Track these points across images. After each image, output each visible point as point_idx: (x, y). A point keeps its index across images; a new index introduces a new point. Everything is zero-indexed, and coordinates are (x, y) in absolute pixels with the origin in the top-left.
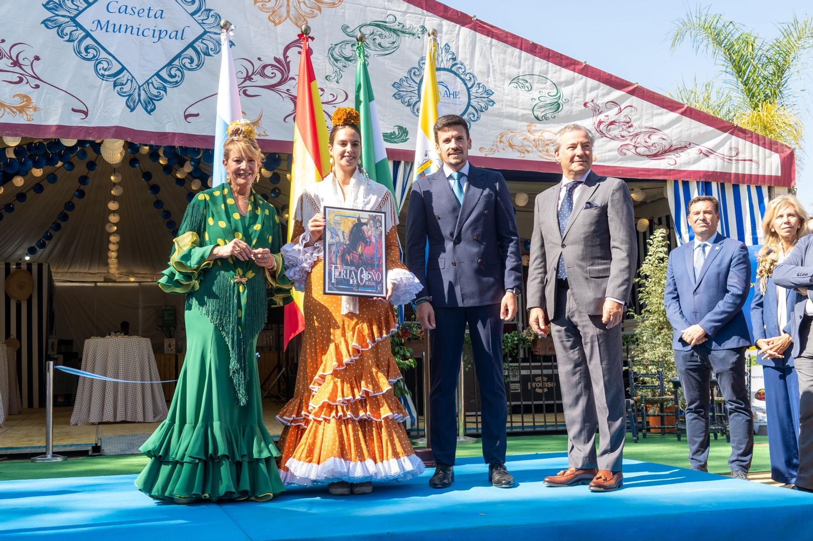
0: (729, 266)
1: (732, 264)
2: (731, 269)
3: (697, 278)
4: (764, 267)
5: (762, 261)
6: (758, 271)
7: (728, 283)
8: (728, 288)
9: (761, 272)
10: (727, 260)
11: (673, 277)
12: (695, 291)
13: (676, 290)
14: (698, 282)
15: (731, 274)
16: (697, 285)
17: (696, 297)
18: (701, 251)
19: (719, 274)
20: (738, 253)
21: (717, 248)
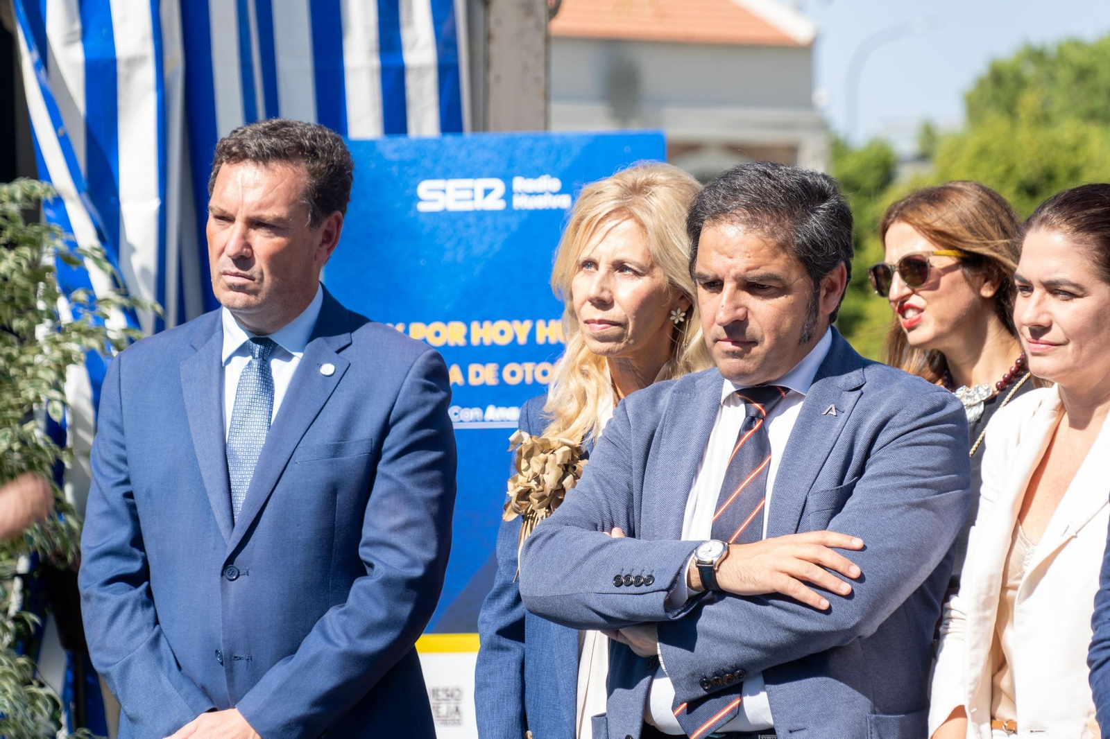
0: (375, 454)
1: (388, 442)
2: (381, 468)
3: (240, 498)
4: (536, 478)
5: (530, 455)
6: (512, 491)
7: (368, 533)
8: (364, 553)
9: (524, 495)
10: (366, 430)
11: (127, 482)
12: (230, 560)
13: (137, 540)
14: (242, 522)
15: (380, 487)
16: (238, 534)
17: (233, 587)
18: (254, 376)
19: (333, 490)
20: (415, 397)
21: (327, 369)
